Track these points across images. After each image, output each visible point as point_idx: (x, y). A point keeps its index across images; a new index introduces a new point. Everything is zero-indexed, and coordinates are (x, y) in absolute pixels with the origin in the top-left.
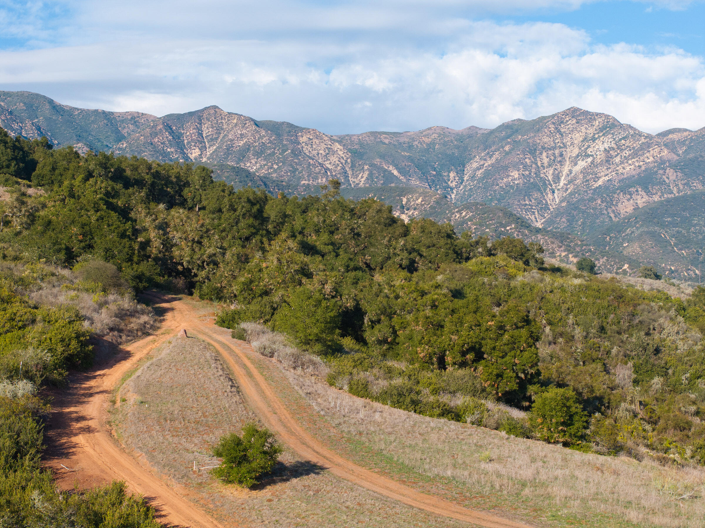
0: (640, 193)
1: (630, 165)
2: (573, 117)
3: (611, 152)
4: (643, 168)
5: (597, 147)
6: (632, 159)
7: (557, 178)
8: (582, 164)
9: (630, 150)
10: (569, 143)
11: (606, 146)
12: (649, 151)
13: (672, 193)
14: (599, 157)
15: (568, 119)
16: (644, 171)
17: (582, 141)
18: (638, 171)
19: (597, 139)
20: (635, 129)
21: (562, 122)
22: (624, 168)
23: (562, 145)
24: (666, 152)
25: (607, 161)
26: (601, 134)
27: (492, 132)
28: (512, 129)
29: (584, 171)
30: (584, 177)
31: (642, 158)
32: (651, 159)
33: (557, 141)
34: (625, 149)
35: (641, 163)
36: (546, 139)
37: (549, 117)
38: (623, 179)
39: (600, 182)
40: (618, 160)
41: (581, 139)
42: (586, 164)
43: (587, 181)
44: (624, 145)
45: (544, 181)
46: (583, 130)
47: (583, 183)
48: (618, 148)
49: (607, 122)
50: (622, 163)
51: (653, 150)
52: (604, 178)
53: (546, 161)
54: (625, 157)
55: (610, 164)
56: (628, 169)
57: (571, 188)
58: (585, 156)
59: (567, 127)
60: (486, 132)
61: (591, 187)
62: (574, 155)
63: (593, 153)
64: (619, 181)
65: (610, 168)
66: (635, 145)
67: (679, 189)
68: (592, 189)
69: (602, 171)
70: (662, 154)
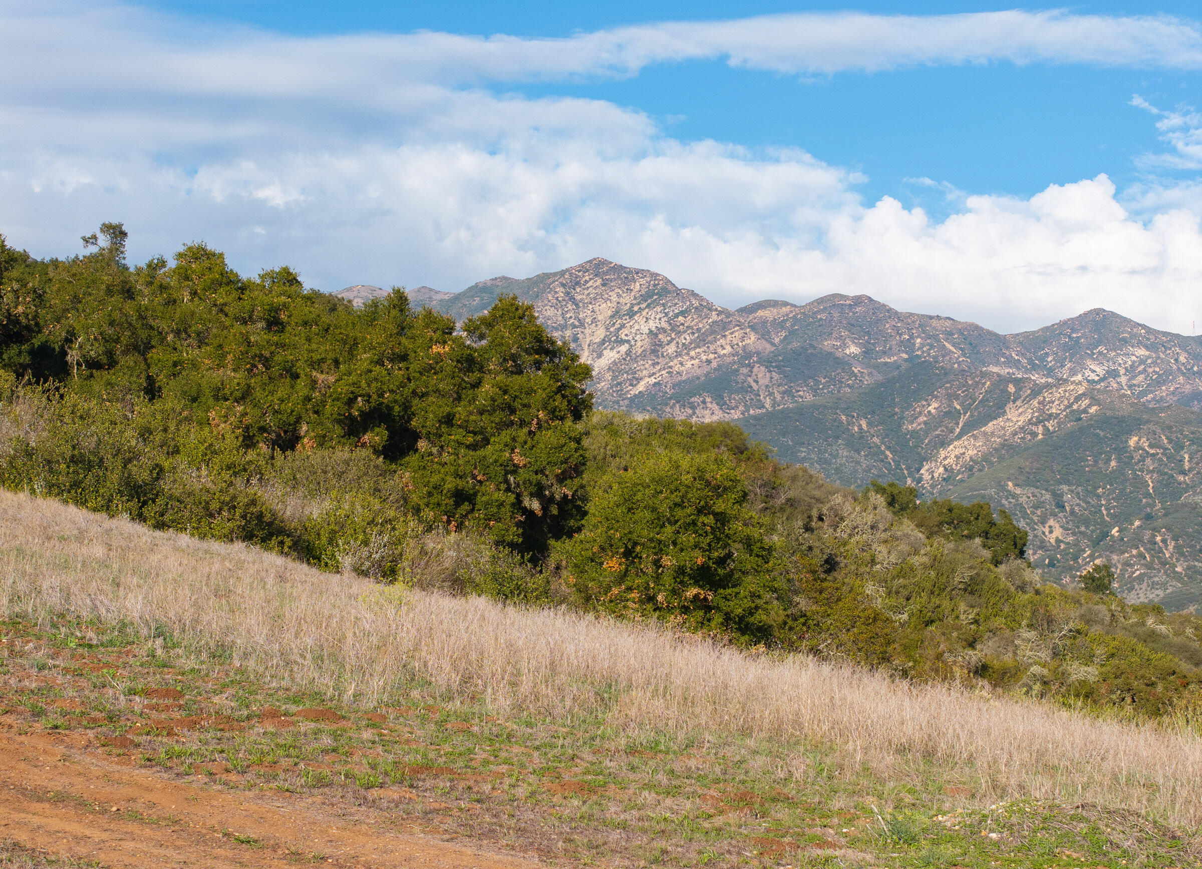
0: (709, 405)
1: (692, 358)
2: (596, 275)
3: (660, 336)
4: (714, 364)
5: (637, 327)
6: (695, 348)
8: (610, 355)
9: (693, 333)
10: (588, 320)
11: (652, 325)
12: (725, 336)
13: (764, 407)
14: (639, 344)
15: (587, 278)
16: (715, 369)
17: (612, 317)
18: (706, 369)
19: (636, 313)
20: (701, 299)
21: (578, 283)
22: (681, 364)
23: (577, 323)
24: (753, 338)
25: (654, 352)
26: (643, 306)
27: (458, 297)
28: (492, 293)
29: (614, 368)
30: (614, 378)
31: (712, 347)
32: (728, 349)
33: (568, 316)
34: (685, 332)
35: (712, 356)
36: (550, 312)
37: (555, 274)
38: (680, 383)
39: (641, 387)
40: (671, 349)
41: (610, 313)
42: (617, 356)
43: (619, 384)
44: (683, 324)
46: (614, 298)
47: (612, 388)
48: (672, 330)
49: (655, 285)
50: (678, 354)
51: (732, 333)
52: (647, 379)
54: (684, 344)
55: (658, 357)
56: (689, 364)
58: (616, 341)
59: (586, 292)
60: (446, 297)
61: (625, 394)
62: (597, 340)
63: (630, 338)
64: (674, 386)
65: (658, 363)
66: (701, 325)
67: (774, 400)
68: (627, 398)
69: (645, 368)
70: (747, 341)
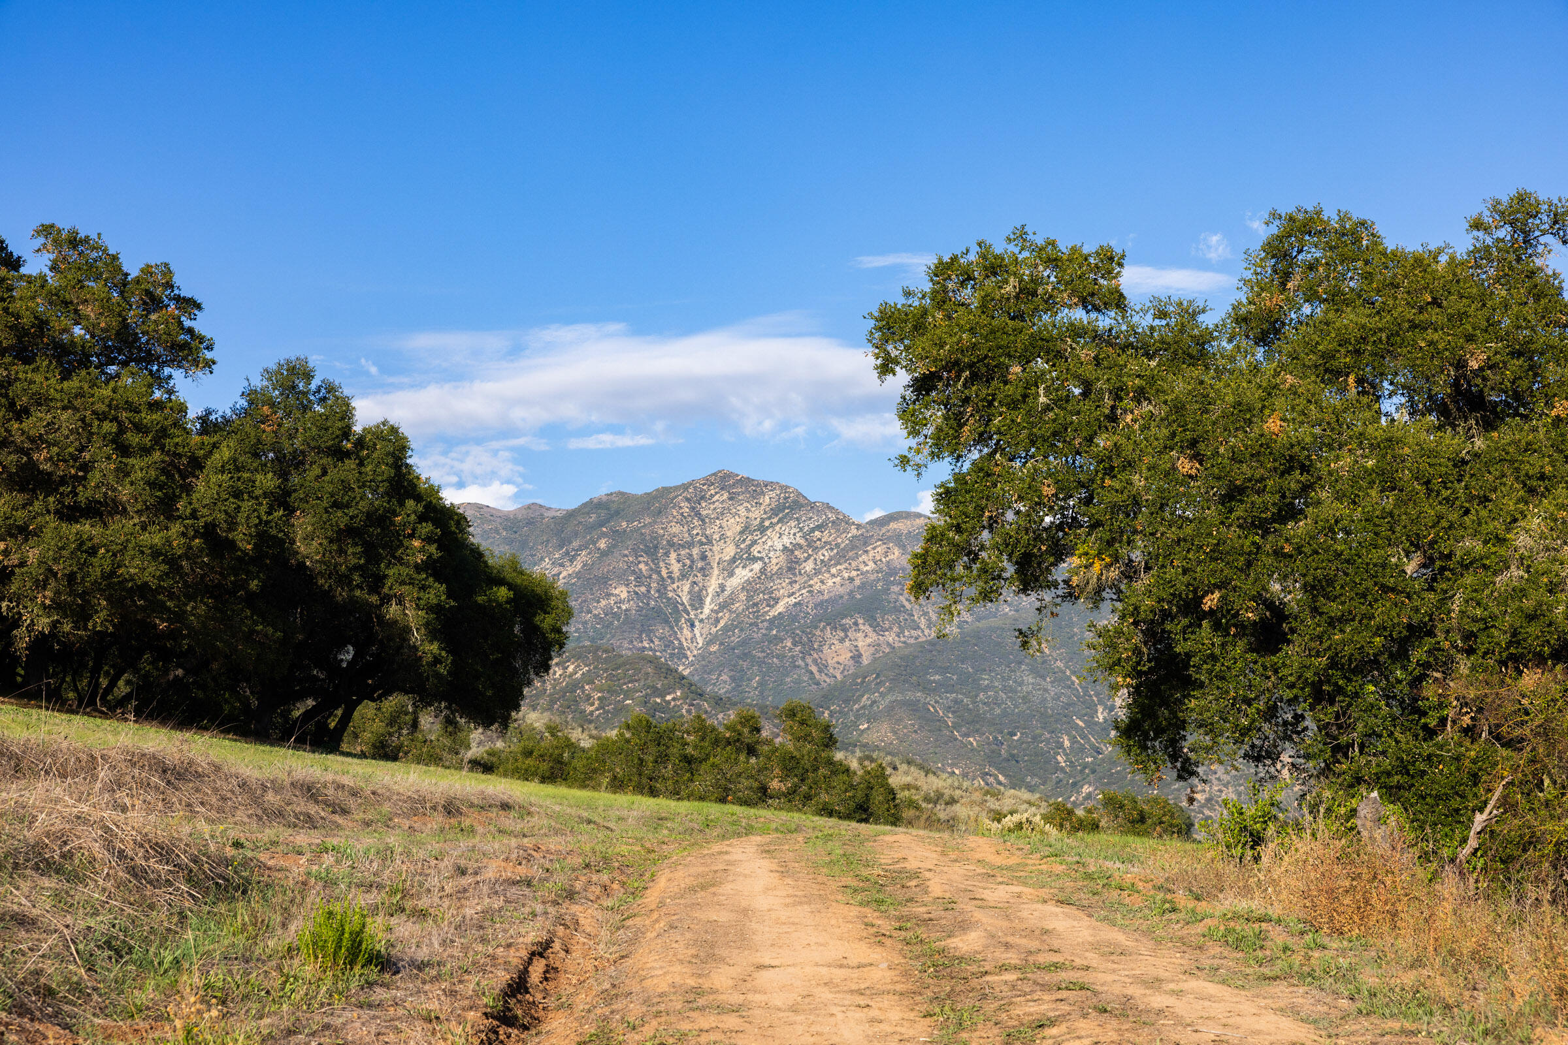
0: (861, 627)
1: (833, 576)
2: (722, 489)
3: (796, 553)
4: (857, 582)
5: (770, 543)
6: (836, 565)
7: (698, 600)
8: (743, 574)
9: (832, 549)
10: (716, 536)
11: (786, 541)
12: (866, 552)
13: (919, 628)
14: (774, 561)
15: (713, 492)
16: (859, 587)
17: (741, 533)
18: (849, 587)
19: (768, 528)
20: (837, 512)
21: (703, 498)
22: (822, 582)
23: (704, 540)
24: (897, 553)
25: (790, 569)
26: (775, 520)
27: (571, 515)
28: (608, 509)
29: (748, 587)
30: (749, 598)
31: (854, 564)
32: (871, 566)
33: (695, 532)
34: (822, 548)
35: (854, 573)
36: (675, 529)
37: (676, 488)
38: (821, 603)
39: (780, 608)
40: (809, 566)
41: (739, 529)
42: (750, 574)
43: (756, 605)
44: (819, 540)
45: (675, 604)
46: (743, 512)
47: (748, 609)
48: (809, 546)
49: (786, 498)
50: (817, 572)
51: (874, 549)
52: (787, 600)
53: (676, 567)
54: (822, 561)
55: (795, 574)
56: (830, 583)
57: (725, 618)
58: (748, 559)
59: (712, 507)
60: (558, 514)
61: (762, 615)
62: (727, 558)
63: (763, 555)
64: (816, 606)
65: (796, 582)
66: (839, 540)
67: (929, 620)
68: (766, 620)
69: (782, 587)
70: (891, 557)
